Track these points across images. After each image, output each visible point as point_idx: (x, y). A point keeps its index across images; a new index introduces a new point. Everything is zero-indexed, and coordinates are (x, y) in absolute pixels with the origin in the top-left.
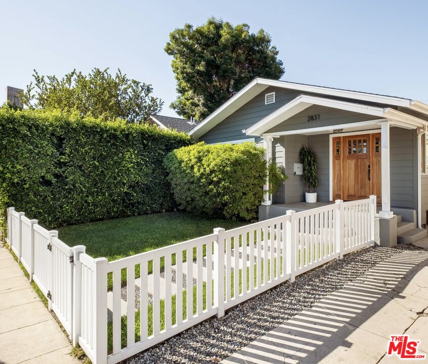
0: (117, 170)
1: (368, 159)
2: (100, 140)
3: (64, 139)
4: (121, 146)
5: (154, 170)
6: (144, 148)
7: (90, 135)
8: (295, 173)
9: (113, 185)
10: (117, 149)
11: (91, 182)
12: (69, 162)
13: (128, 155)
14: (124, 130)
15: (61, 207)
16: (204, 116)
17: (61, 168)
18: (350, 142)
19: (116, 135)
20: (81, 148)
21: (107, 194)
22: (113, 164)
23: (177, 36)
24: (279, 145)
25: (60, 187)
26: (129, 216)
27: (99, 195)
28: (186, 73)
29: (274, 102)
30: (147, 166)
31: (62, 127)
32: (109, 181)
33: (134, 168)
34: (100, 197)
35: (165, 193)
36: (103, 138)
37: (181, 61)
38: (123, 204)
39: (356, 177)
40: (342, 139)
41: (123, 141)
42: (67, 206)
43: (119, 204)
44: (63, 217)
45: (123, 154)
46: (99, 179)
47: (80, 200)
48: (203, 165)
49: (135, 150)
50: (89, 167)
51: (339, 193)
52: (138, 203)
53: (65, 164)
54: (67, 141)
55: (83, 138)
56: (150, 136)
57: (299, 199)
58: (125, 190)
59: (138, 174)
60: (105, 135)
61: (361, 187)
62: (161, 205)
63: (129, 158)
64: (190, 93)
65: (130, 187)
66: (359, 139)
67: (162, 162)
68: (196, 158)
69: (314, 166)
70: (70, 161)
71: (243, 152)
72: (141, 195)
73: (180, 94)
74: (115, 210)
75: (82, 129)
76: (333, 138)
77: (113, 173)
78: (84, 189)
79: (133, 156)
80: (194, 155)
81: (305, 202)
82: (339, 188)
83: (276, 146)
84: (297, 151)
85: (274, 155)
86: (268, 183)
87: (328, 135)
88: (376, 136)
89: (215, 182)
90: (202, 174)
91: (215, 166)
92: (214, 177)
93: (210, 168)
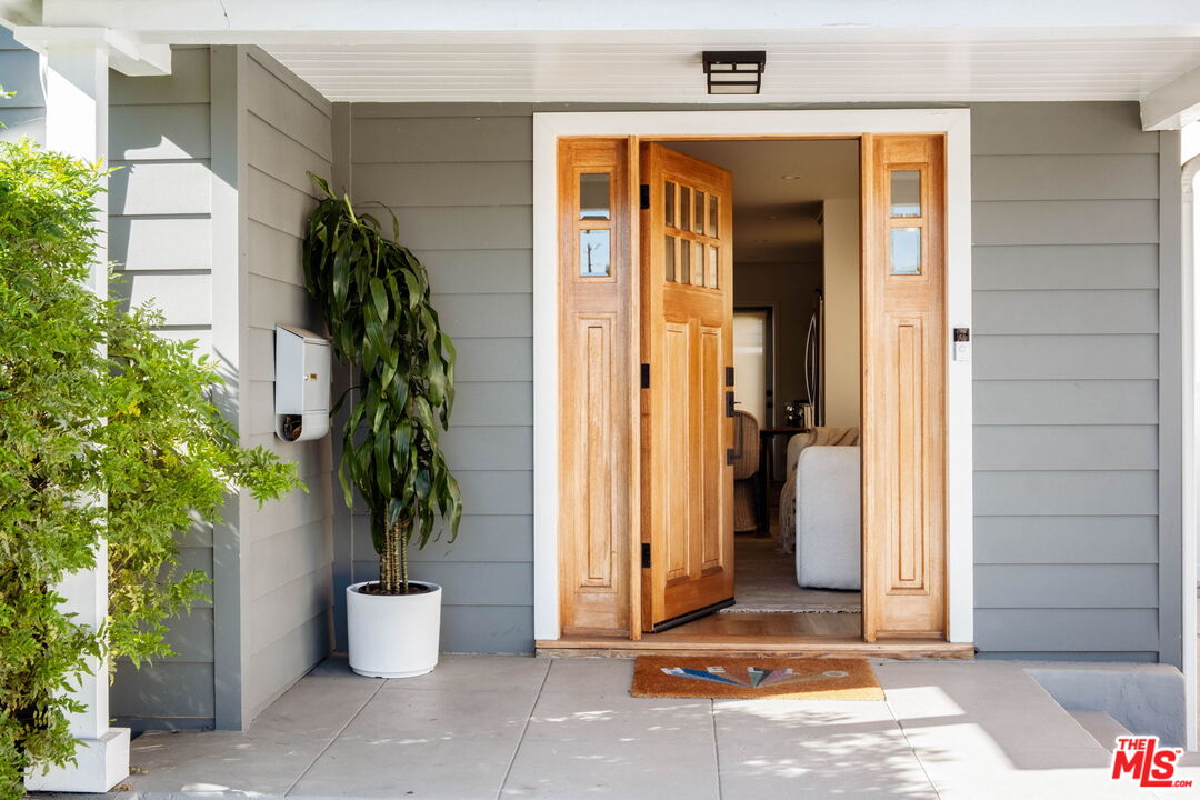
8: (294, 422)
76: (562, 145)
81: (350, 671)
82: (599, 535)
83: (130, 154)
84: (293, 228)
85: (118, 249)
86: (101, 550)
87: (519, 118)
88: (895, 159)
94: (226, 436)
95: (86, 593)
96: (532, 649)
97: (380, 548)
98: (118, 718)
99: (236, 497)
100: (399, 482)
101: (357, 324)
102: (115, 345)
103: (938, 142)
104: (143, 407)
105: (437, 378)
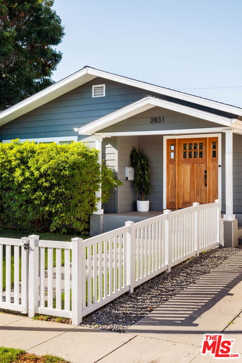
1: (205, 164)
8: (127, 178)
18: (185, 145)
24: (109, 145)
29: (104, 95)
39: (192, 182)
40: (177, 141)
48: (29, 168)
51: (173, 200)
57: (130, 208)
61: (197, 194)
66: (195, 142)
68: (17, 159)
69: (148, 170)
71: (79, 154)
76: (167, 140)
80: (15, 156)
83: (106, 146)
85: (103, 157)
86: (100, 190)
89: (46, 187)
90: (28, 179)
91: (48, 169)
92: (45, 182)
93: (40, 172)
94: (115, 178)
95: (99, 194)
96: (162, 210)
97: (141, 195)
98: (102, 208)
100: (142, 186)
101: (136, 165)
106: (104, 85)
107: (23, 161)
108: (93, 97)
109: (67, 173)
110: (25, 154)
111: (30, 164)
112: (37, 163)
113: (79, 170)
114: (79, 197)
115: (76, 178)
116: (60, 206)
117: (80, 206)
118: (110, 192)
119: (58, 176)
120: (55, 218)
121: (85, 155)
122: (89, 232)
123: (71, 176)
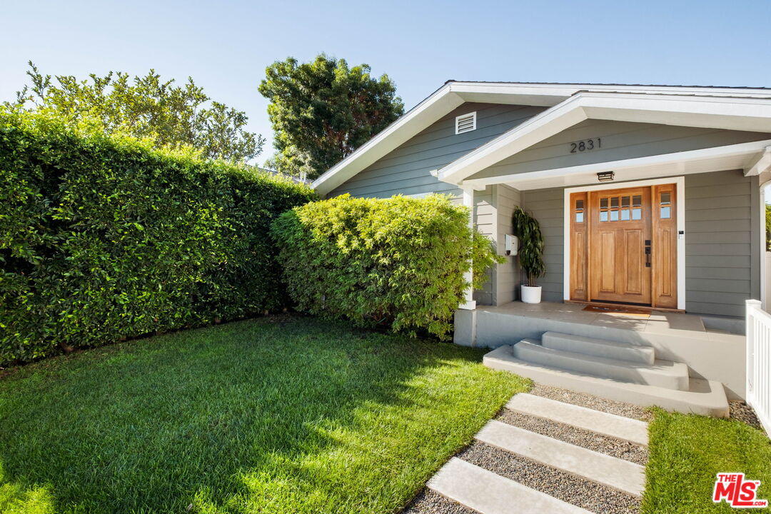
0: (181, 242)
1: (645, 229)
2: (148, 181)
3: (62, 172)
4: (191, 197)
5: (253, 245)
6: (236, 203)
7: (125, 170)
8: (509, 252)
9: (173, 271)
10: (183, 201)
11: (125, 263)
12: (76, 222)
13: (205, 214)
14: (197, 167)
15: (56, 316)
16: (312, 177)
17: (55, 233)
18: (604, 201)
19: (182, 175)
20: (103, 193)
21: (160, 287)
22: (174, 230)
23: (276, 72)
24: (484, 202)
25: (52, 273)
26: (204, 326)
27: (144, 290)
28: (288, 120)
29: (475, 128)
30: (240, 236)
31: (55, 145)
32: (165, 262)
33: (217, 239)
34: (145, 294)
35: (271, 283)
36: (154, 177)
37: (281, 104)
38: (193, 304)
39: (618, 261)
41: (195, 187)
42: (71, 313)
43: (185, 305)
44: (62, 336)
45: (195, 212)
46: (145, 257)
47: (100, 301)
48: (358, 234)
49: (218, 206)
50: (123, 234)
52: (222, 300)
53: (64, 225)
54: (70, 177)
55: (109, 174)
56: (246, 183)
58: (198, 279)
59: (223, 251)
60: (158, 172)
62: (264, 303)
63: (207, 220)
64: (293, 148)
65: (208, 273)
66: (625, 195)
67: (267, 229)
68: (341, 220)
69: (541, 240)
70: (78, 220)
71: (440, 210)
72: (228, 288)
73: (278, 151)
74: (176, 316)
75: (106, 154)
76: (571, 194)
77: (173, 247)
78: (108, 279)
79: (215, 217)
80: (338, 216)
81: (521, 301)
82: (580, 278)
83: (478, 204)
84: (510, 215)
85: (475, 220)
86: (471, 270)
87: (561, 190)
88: (662, 190)
89: (384, 266)
90: (356, 251)
91: (387, 235)
92: (383, 257)
93: (374, 240)
94: (494, 253)
95: (468, 276)
96: (563, 302)
97: (528, 277)
98: (474, 299)
99: (496, 264)
100: (531, 264)
101: (522, 233)
102: (474, 236)
103: (675, 185)
104: (479, 246)
105: (539, 244)
106: (474, 114)
107: (350, 223)
108: (457, 133)
109: (420, 241)
110: (352, 213)
111: (359, 228)
112: (371, 225)
113: (441, 237)
114: (440, 284)
115: (436, 250)
116: (406, 297)
117: (442, 298)
118: (485, 274)
119: (404, 246)
120: (399, 315)
121: (450, 212)
122: (453, 336)
123: (427, 247)
